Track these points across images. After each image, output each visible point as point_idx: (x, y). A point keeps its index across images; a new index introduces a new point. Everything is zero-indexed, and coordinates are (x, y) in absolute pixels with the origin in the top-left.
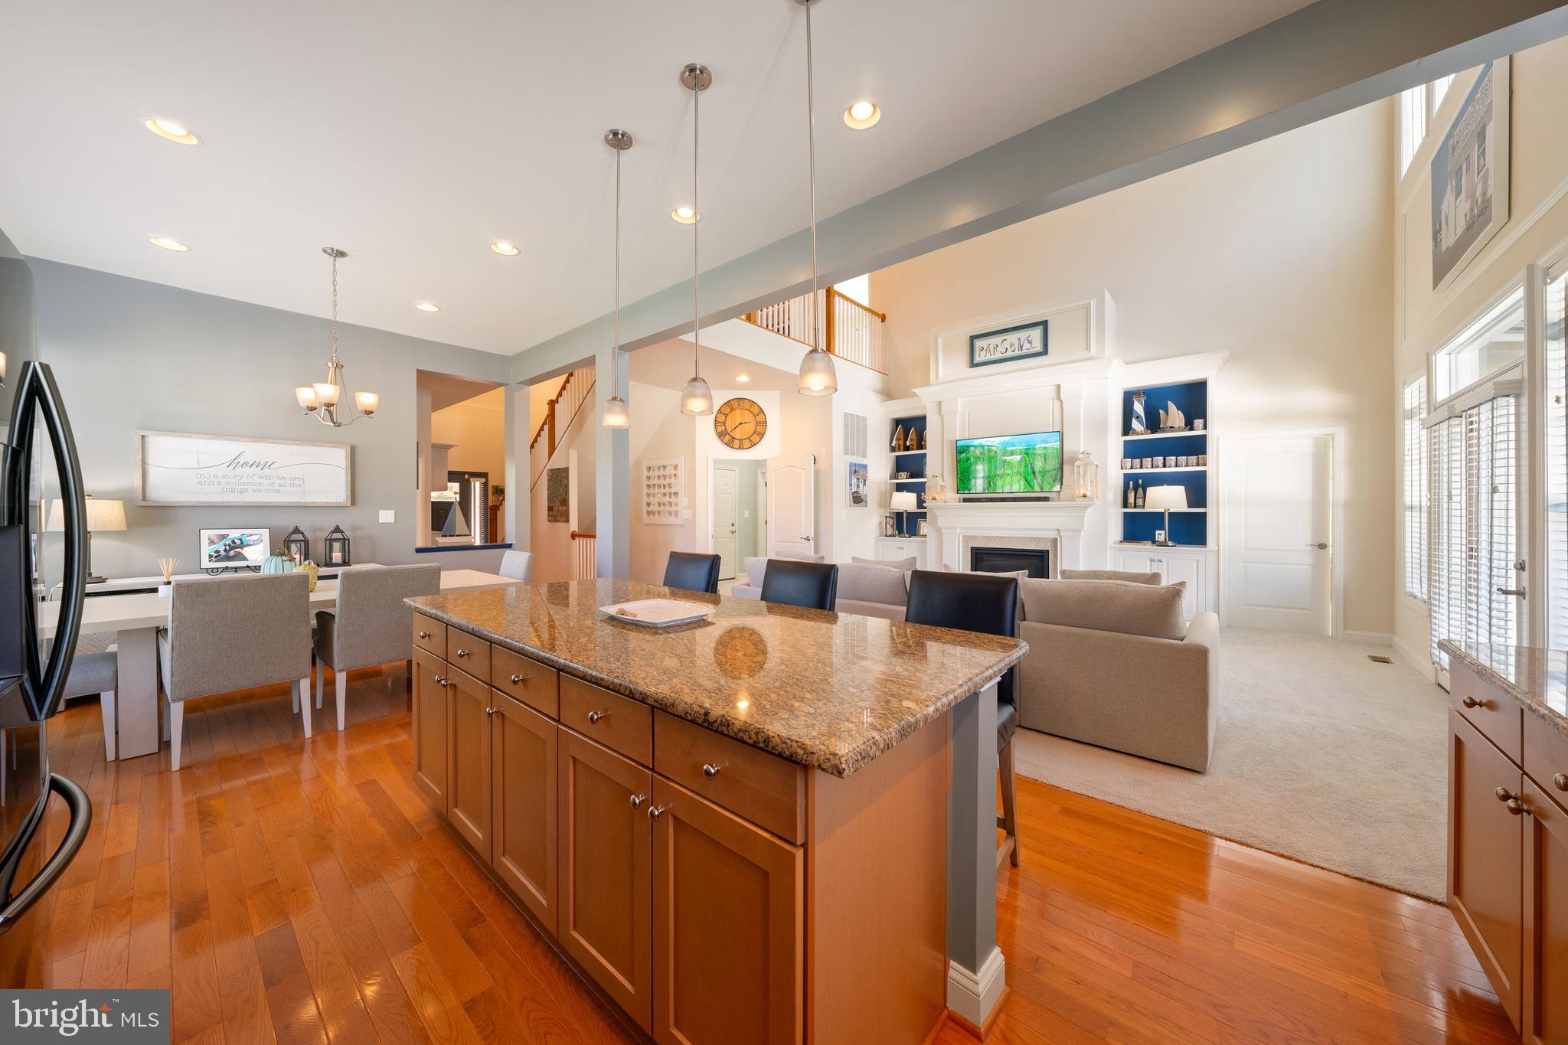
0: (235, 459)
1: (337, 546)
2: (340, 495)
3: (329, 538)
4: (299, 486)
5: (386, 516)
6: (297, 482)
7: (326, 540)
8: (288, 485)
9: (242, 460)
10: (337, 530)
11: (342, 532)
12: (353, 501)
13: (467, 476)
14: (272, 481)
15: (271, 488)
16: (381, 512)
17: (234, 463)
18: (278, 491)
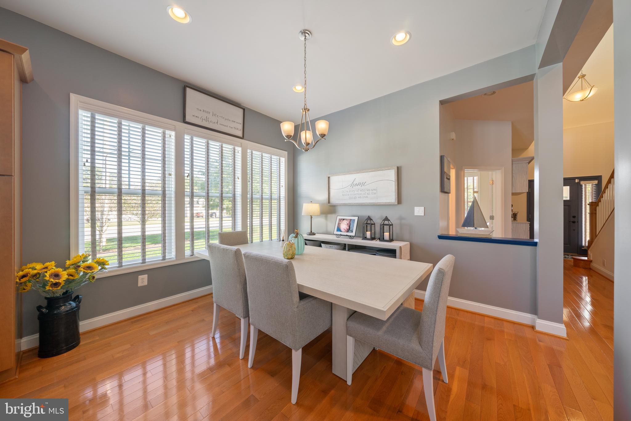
0: (353, 183)
1: (386, 228)
2: (392, 198)
3: (382, 223)
4: (375, 193)
5: (419, 211)
6: (374, 192)
7: (381, 225)
8: (371, 194)
9: (355, 183)
10: (386, 219)
11: (389, 220)
12: (399, 200)
13: (577, 181)
14: (364, 192)
15: (364, 196)
16: (415, 207)
17: (353, 185)
18: (367, 197)
